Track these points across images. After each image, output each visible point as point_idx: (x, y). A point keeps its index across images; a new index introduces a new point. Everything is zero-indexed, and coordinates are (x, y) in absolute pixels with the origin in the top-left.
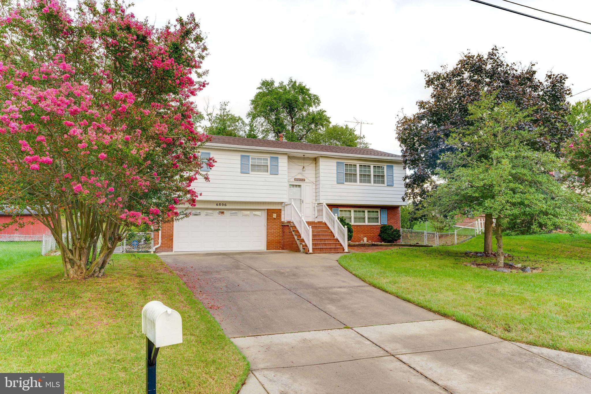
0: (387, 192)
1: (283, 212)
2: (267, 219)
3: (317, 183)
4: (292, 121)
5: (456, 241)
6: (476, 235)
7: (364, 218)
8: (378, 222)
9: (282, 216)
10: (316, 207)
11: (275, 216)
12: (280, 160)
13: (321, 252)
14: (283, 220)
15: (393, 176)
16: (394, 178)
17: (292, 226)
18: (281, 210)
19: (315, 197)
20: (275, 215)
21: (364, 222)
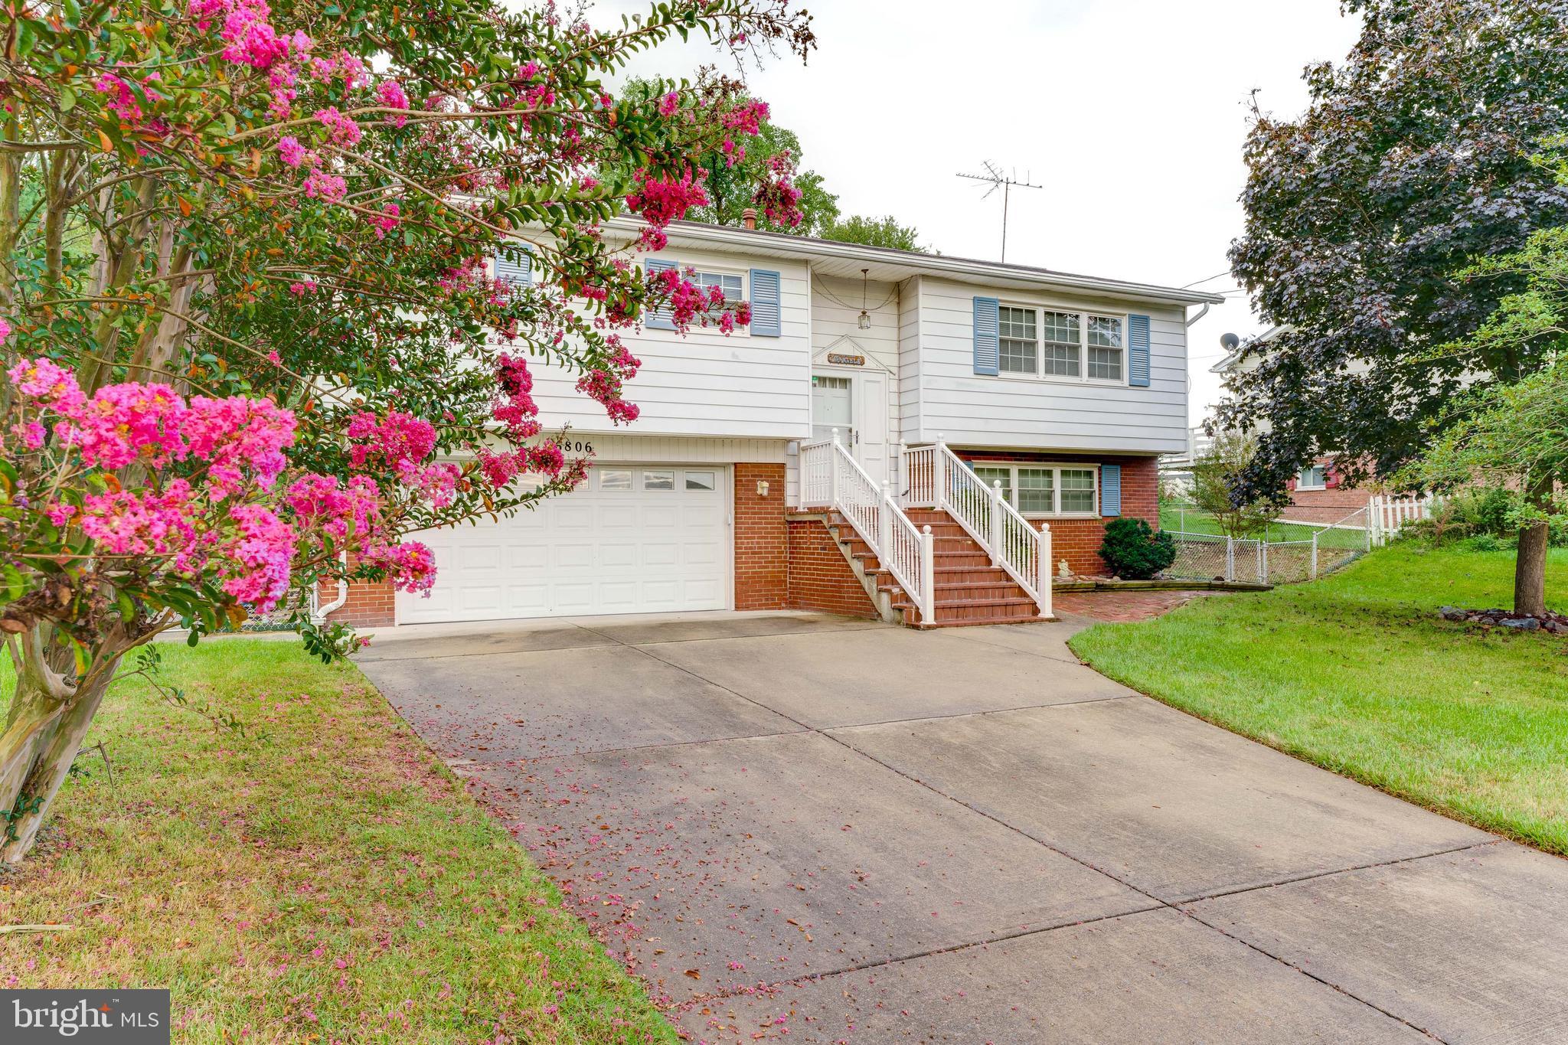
0: (1130, 408)
1: (790, 475)
2: (737, 500)
3: (904, 373)
4: (719, 207)
5: (1314, 569)
6: (1368, 548)
7: (1049, 496)
8: (1091, 508)
9: (790, 490)
10: (902, 459)
11: (763, 488)
12: (785, 285)
13: (960, 621)
14: (790, 502)
15: (1147, 351)
16: (1153, 361)
17: (836, 526)
18: (782, 466)
19: (896, 422)
20: (766, 484)
21: (1050, 508)
